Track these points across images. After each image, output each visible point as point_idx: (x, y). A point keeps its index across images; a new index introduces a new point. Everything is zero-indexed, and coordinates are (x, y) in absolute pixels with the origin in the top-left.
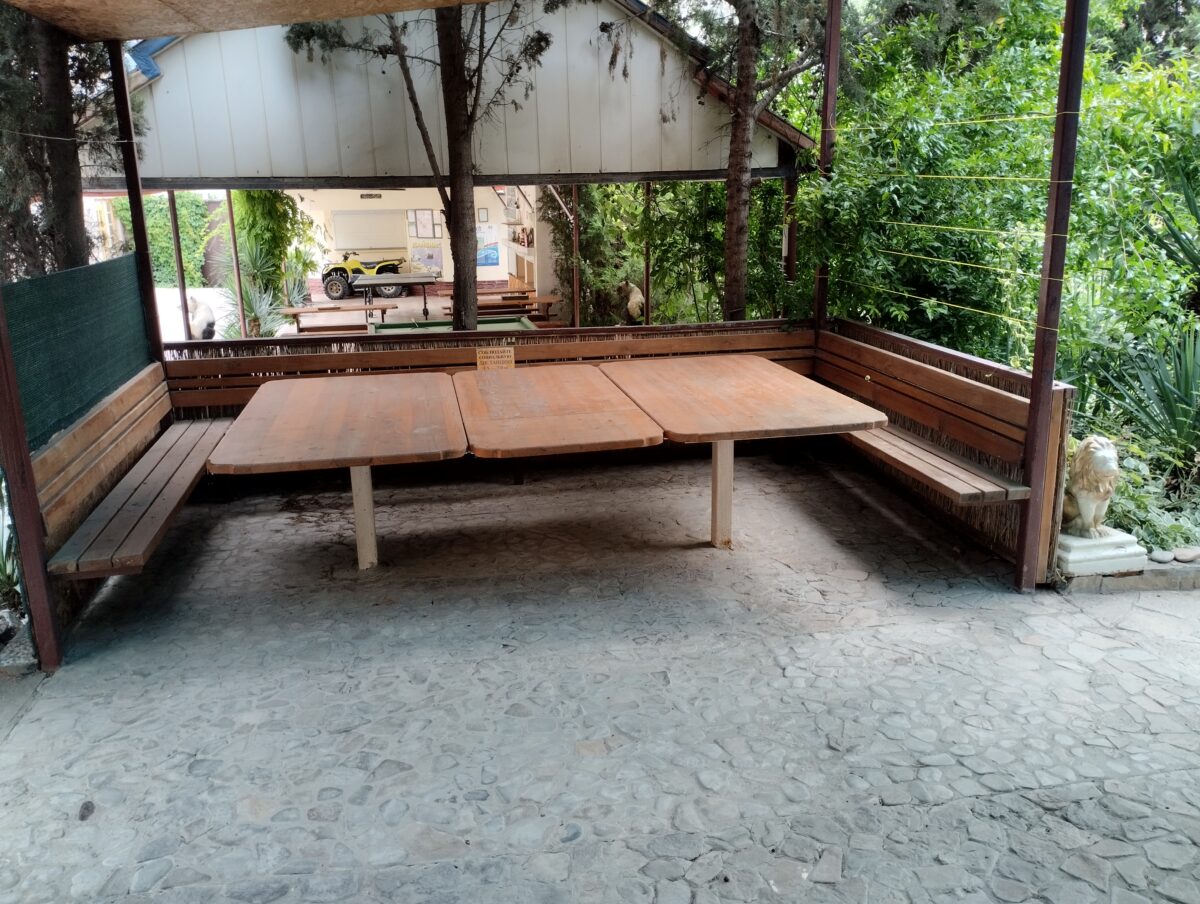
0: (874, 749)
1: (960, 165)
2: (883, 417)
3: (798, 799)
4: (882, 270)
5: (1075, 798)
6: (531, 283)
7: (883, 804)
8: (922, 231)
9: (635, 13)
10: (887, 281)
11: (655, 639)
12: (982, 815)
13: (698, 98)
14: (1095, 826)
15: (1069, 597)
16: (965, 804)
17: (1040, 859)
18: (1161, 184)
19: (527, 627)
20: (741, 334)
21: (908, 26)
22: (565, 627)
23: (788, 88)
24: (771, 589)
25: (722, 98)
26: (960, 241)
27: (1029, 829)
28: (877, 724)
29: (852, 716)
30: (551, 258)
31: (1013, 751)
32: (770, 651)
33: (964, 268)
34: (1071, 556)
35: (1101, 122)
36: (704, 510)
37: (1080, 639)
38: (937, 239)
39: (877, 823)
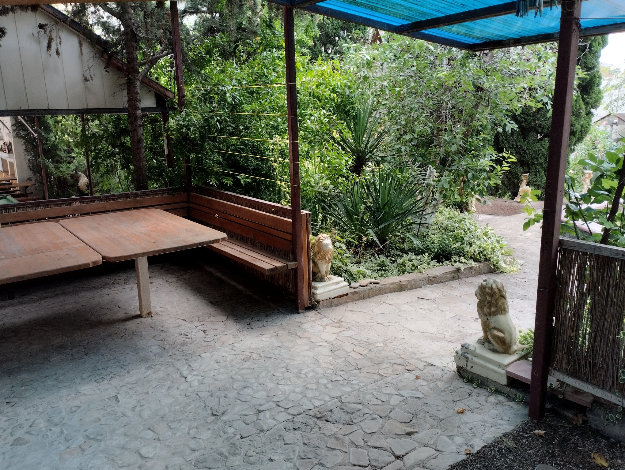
0: (236, 409)
1: (248, 108)
2: (225, 235)
3: (197, 449)
4: (217, 161)
5: (329, 409)
6: (13, 175)
7: (242, 438)
8: (234, 140)
9: (60, 20)
10: (220, 166)
11: (109, 377)
12: (289, 430)
13: (105, 68)
14: (340, 420)
15: (319, 311)
16: (281, 426)
17: (317, 445)
18: (336, 117)
19: (23, 388)
20: (146, 197)
21: (215, 38)
22: (49, 383)
23: (156, 66)
24: (176, 335)
25: (119, 69)
26: (253, 145)
27: (311, 430)
28: (236, 396)
29: (223, 395)
30: (25, 159)
31: (301, 393)
32: (178, 369)
33: (257, 158)
34: (318, 292)
35: (307, 88)
36: (134, 297)
37: (325, 330)
38: (242, 144)
39: (240, 449)
